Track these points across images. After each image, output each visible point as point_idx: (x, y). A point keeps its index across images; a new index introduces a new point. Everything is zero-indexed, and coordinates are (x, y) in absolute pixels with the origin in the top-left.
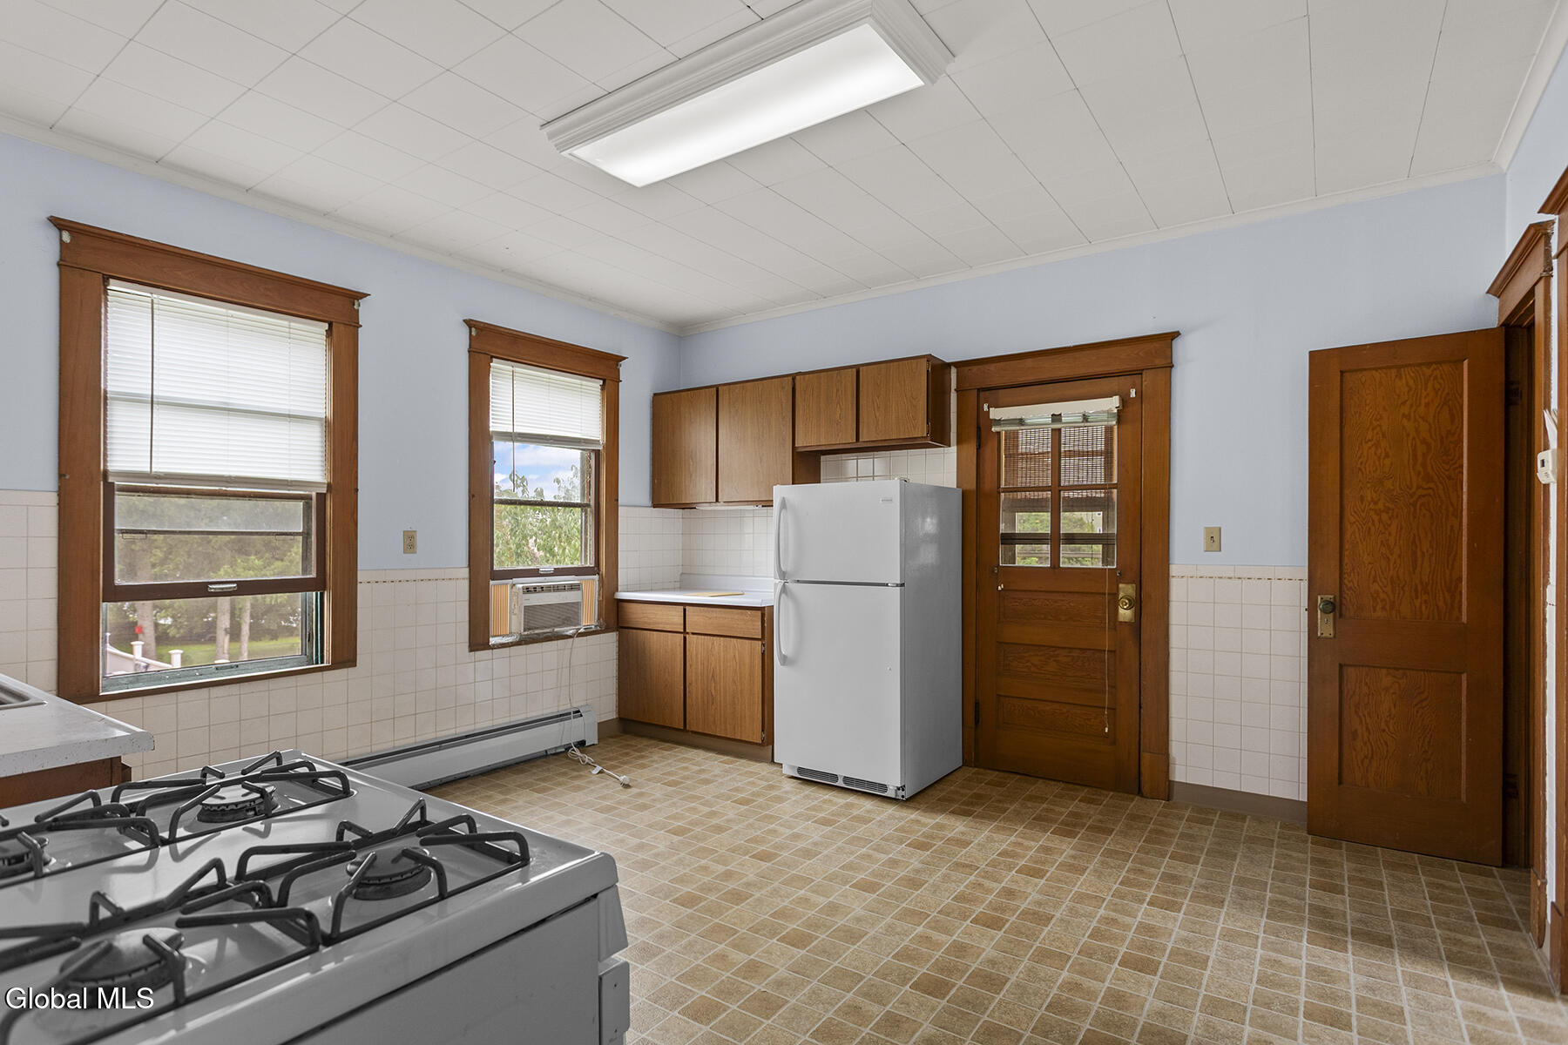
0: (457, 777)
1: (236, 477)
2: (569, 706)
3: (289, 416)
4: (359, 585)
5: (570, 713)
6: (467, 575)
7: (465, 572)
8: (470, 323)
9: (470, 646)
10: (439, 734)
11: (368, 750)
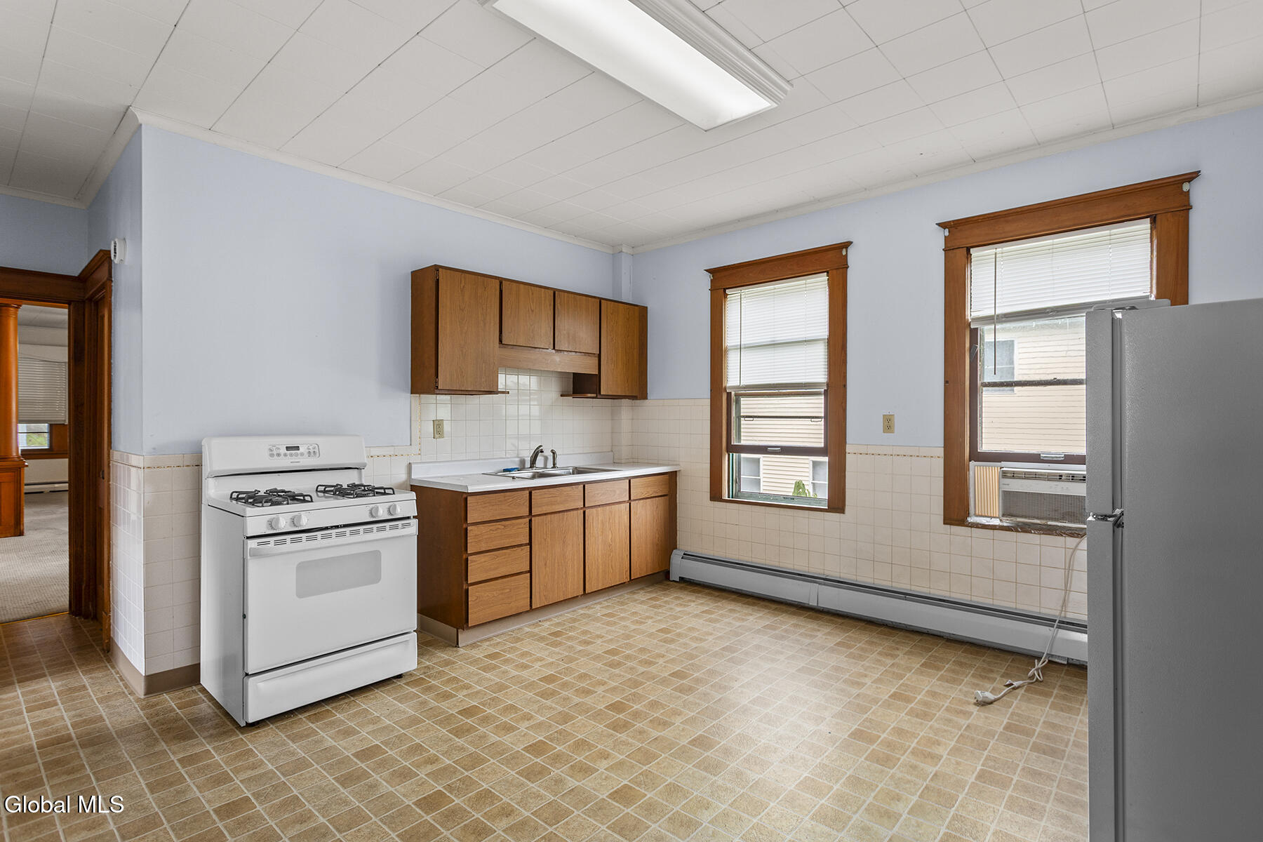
0: (930, 632)
1: (777, 384)
2: (1057, 613)
3: (805, 341)
4: (847, 455)
5: (1055, 621)
6: (942, 454)
7: (941, 452)
8: (943, 225)
9: (944, 520)
10: (913, 588)
11: (854, 577)
